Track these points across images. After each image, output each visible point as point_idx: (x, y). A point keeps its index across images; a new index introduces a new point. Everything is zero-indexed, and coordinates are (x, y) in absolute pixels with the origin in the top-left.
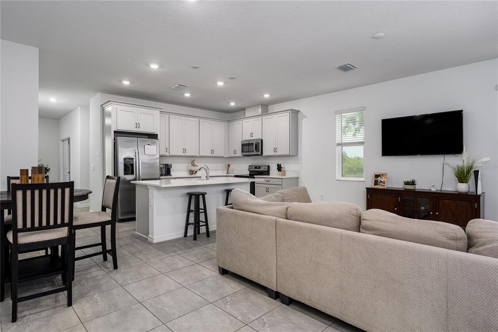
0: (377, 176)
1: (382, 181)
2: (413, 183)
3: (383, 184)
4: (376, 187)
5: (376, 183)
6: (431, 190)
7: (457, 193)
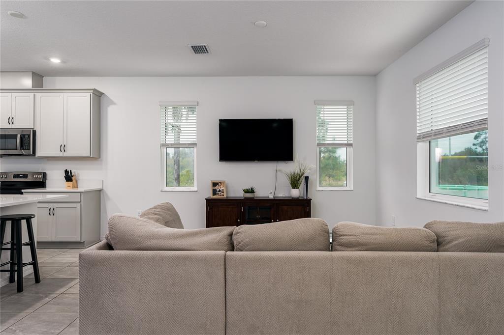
0: (215, 184)
1: (221, 189)
2: (252, 191)
3: (222, 193)
4: (215, 197)
5: (214, 192)
6: (268, 197)
7: (291, 198)
